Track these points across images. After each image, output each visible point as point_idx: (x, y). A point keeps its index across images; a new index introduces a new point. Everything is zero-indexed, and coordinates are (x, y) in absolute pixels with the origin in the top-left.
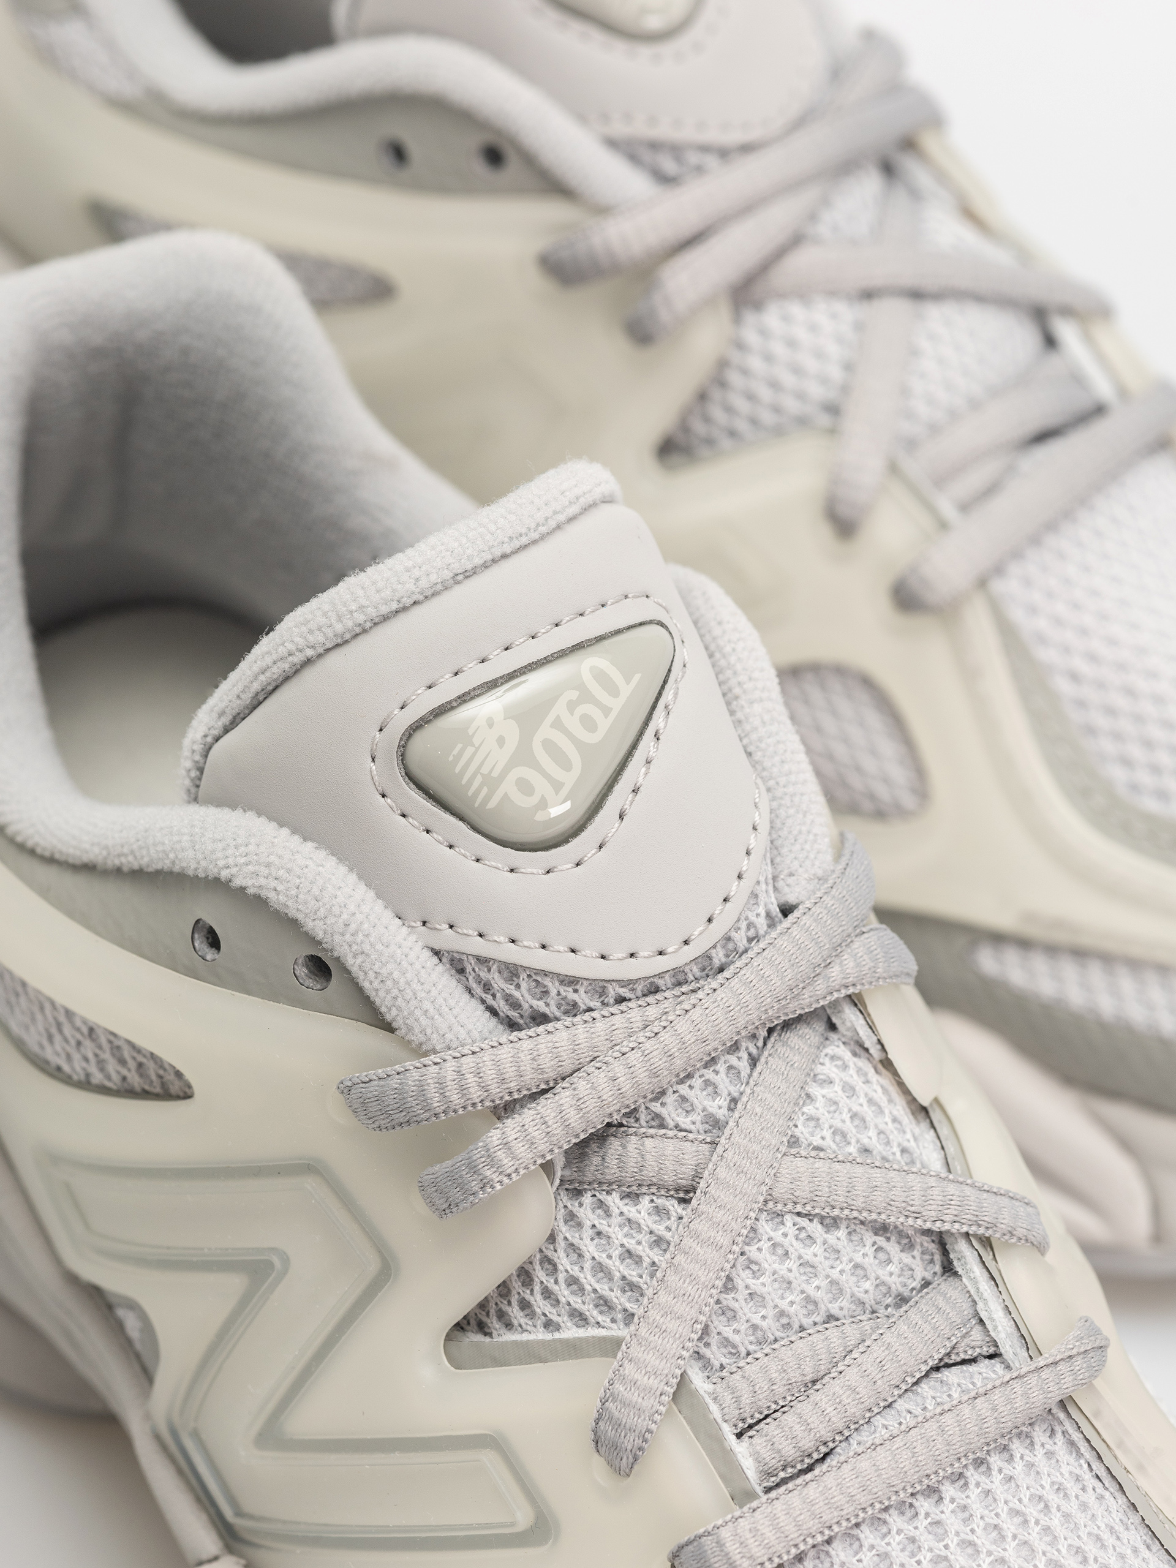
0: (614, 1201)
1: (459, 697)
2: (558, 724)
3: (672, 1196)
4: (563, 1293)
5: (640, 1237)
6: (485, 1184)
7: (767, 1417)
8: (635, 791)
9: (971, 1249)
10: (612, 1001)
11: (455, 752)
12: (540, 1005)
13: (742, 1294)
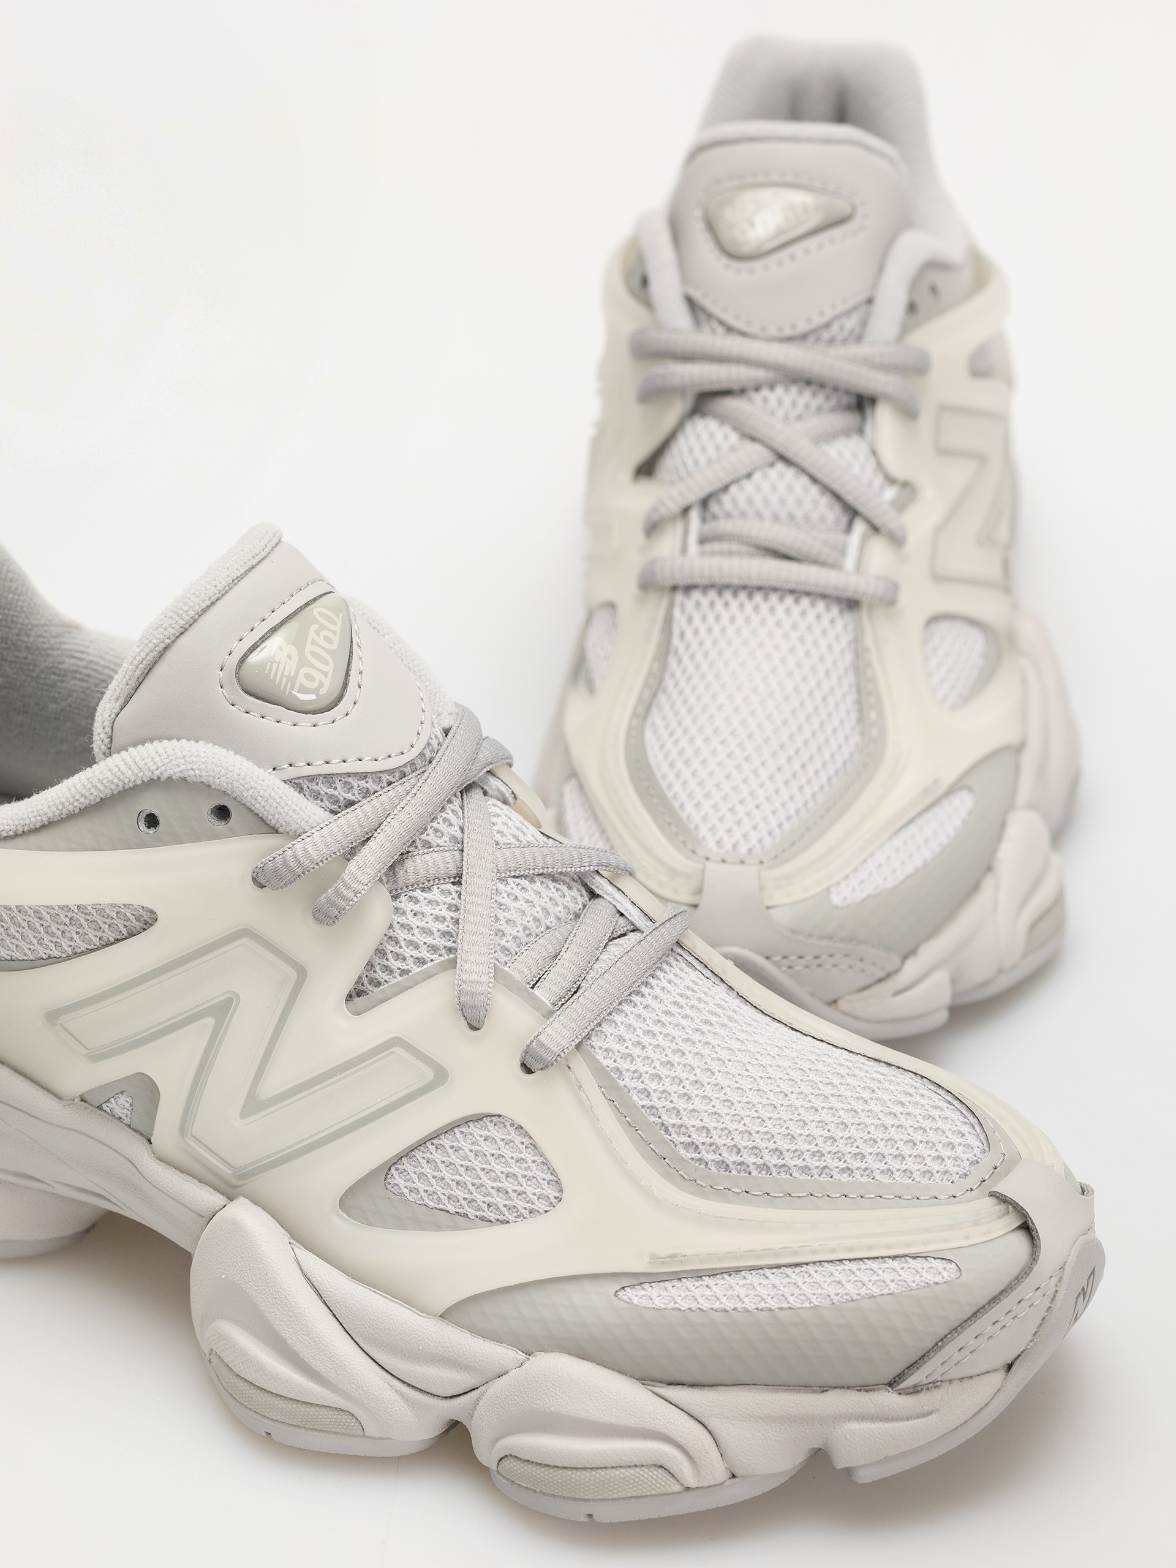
0: (418, 894)
1: (260, 639)
2: (314, 642)
3: (448, 883)
4: (407, 952)
5: (439, 908)
6: (356, 893)
7: (540, 978)
8: (361, 673)
9: (603, 879)
10: (386, 785)
11: (268, 668)
12: (349, 796)
13: (503, 922)
